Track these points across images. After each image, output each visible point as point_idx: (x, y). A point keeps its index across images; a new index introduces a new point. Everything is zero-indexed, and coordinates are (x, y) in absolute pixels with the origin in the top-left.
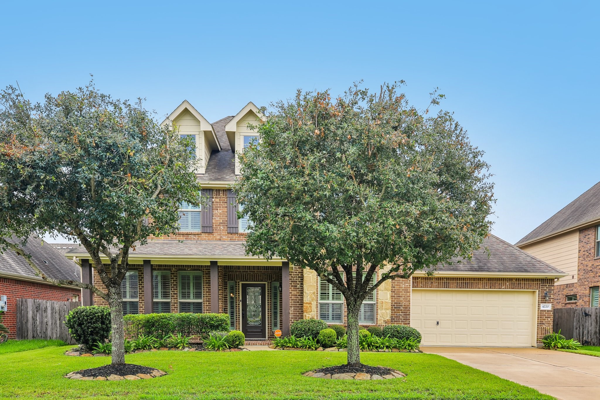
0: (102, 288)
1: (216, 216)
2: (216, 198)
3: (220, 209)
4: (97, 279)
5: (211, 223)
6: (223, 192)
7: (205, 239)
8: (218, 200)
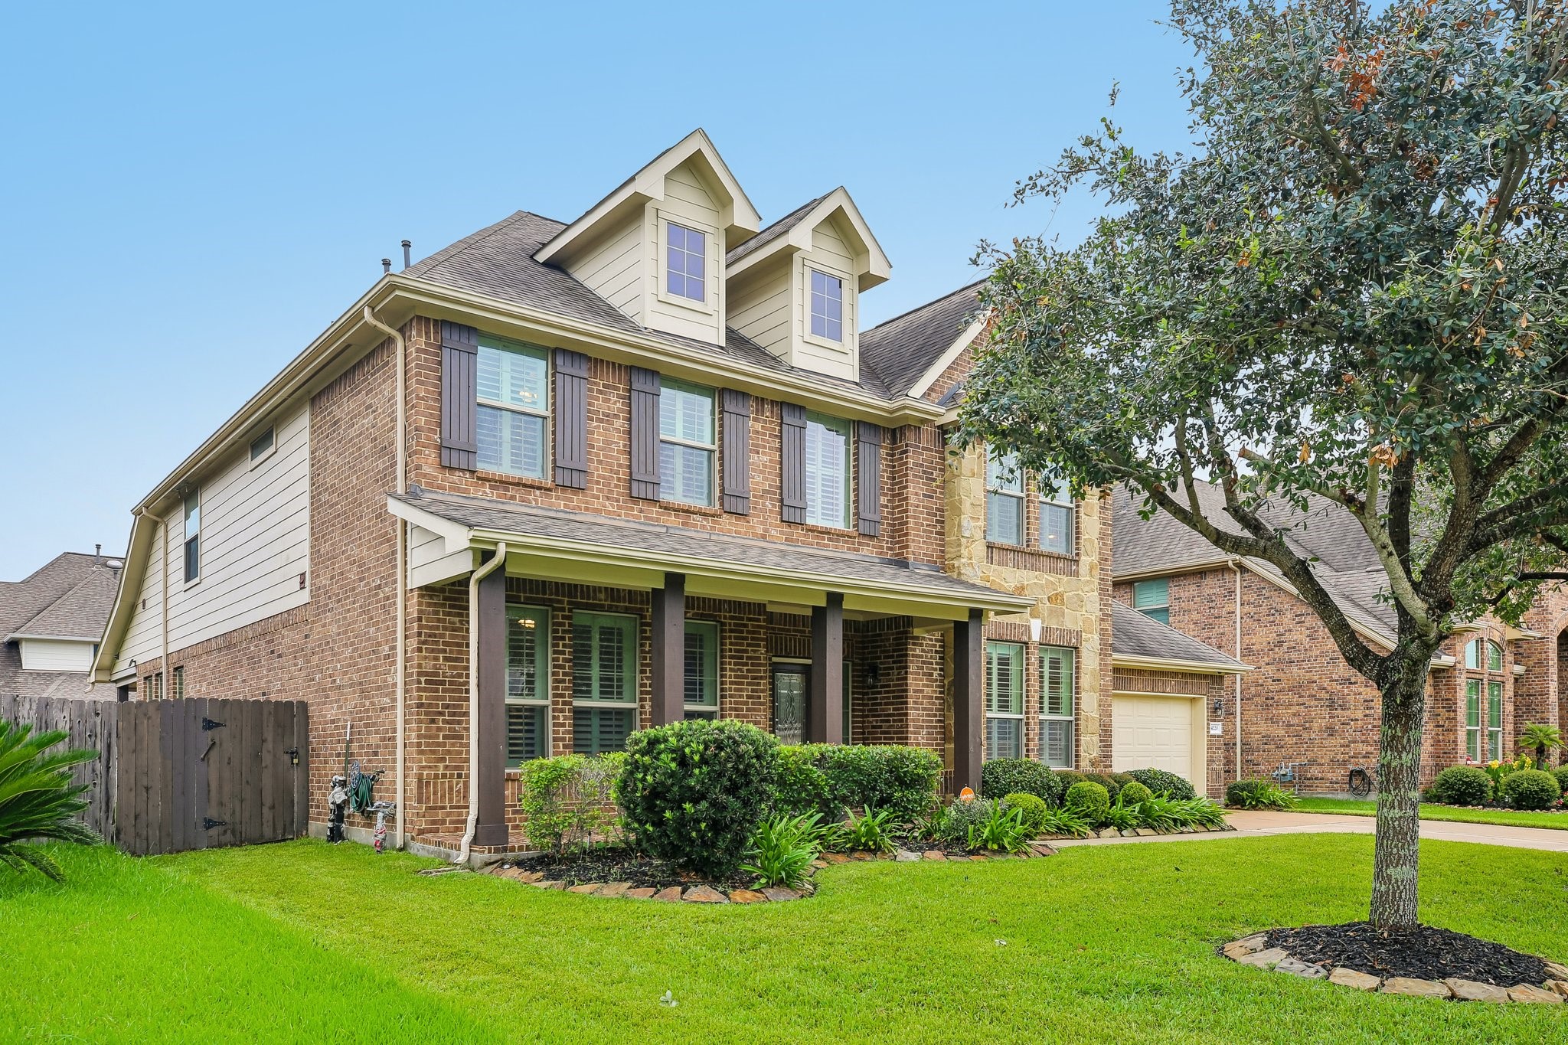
0: (446, 659)
1: (755, 470)
2: (755, 420)
3: (764, 454)
4: (427, 627)
5: (746, 489)
6: (772, 406)
7: (729, 531)
8: (758, 426)
